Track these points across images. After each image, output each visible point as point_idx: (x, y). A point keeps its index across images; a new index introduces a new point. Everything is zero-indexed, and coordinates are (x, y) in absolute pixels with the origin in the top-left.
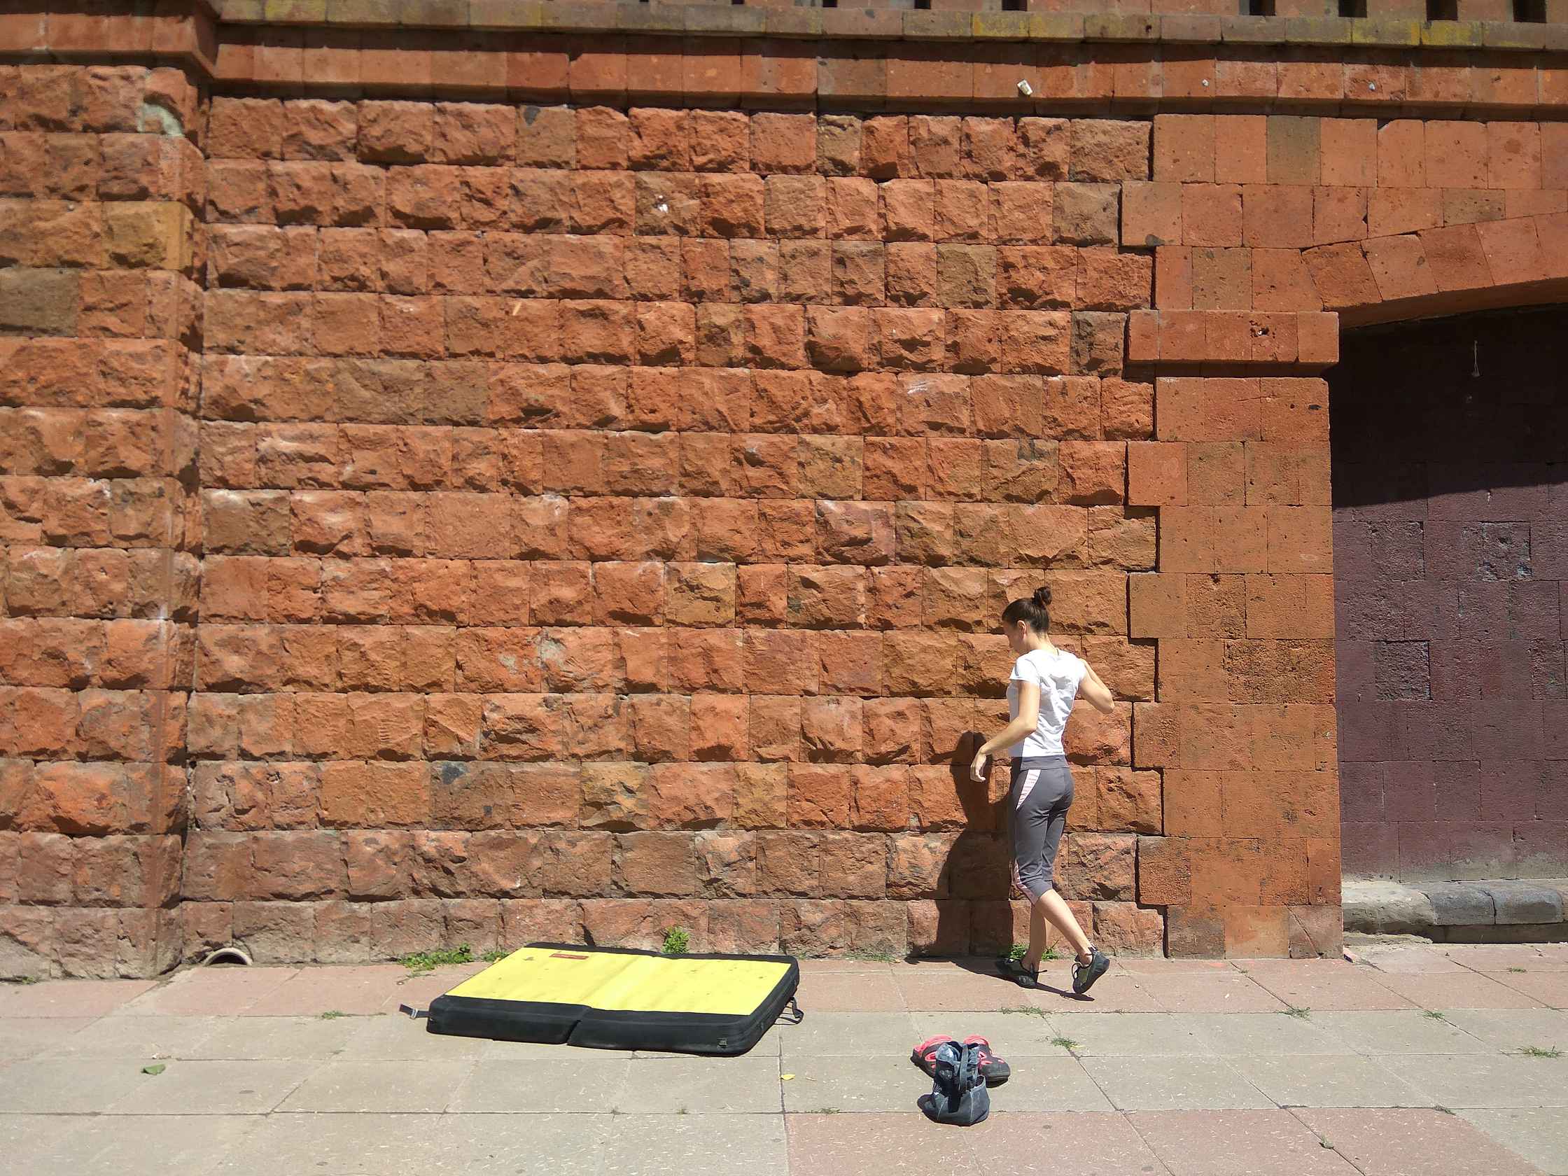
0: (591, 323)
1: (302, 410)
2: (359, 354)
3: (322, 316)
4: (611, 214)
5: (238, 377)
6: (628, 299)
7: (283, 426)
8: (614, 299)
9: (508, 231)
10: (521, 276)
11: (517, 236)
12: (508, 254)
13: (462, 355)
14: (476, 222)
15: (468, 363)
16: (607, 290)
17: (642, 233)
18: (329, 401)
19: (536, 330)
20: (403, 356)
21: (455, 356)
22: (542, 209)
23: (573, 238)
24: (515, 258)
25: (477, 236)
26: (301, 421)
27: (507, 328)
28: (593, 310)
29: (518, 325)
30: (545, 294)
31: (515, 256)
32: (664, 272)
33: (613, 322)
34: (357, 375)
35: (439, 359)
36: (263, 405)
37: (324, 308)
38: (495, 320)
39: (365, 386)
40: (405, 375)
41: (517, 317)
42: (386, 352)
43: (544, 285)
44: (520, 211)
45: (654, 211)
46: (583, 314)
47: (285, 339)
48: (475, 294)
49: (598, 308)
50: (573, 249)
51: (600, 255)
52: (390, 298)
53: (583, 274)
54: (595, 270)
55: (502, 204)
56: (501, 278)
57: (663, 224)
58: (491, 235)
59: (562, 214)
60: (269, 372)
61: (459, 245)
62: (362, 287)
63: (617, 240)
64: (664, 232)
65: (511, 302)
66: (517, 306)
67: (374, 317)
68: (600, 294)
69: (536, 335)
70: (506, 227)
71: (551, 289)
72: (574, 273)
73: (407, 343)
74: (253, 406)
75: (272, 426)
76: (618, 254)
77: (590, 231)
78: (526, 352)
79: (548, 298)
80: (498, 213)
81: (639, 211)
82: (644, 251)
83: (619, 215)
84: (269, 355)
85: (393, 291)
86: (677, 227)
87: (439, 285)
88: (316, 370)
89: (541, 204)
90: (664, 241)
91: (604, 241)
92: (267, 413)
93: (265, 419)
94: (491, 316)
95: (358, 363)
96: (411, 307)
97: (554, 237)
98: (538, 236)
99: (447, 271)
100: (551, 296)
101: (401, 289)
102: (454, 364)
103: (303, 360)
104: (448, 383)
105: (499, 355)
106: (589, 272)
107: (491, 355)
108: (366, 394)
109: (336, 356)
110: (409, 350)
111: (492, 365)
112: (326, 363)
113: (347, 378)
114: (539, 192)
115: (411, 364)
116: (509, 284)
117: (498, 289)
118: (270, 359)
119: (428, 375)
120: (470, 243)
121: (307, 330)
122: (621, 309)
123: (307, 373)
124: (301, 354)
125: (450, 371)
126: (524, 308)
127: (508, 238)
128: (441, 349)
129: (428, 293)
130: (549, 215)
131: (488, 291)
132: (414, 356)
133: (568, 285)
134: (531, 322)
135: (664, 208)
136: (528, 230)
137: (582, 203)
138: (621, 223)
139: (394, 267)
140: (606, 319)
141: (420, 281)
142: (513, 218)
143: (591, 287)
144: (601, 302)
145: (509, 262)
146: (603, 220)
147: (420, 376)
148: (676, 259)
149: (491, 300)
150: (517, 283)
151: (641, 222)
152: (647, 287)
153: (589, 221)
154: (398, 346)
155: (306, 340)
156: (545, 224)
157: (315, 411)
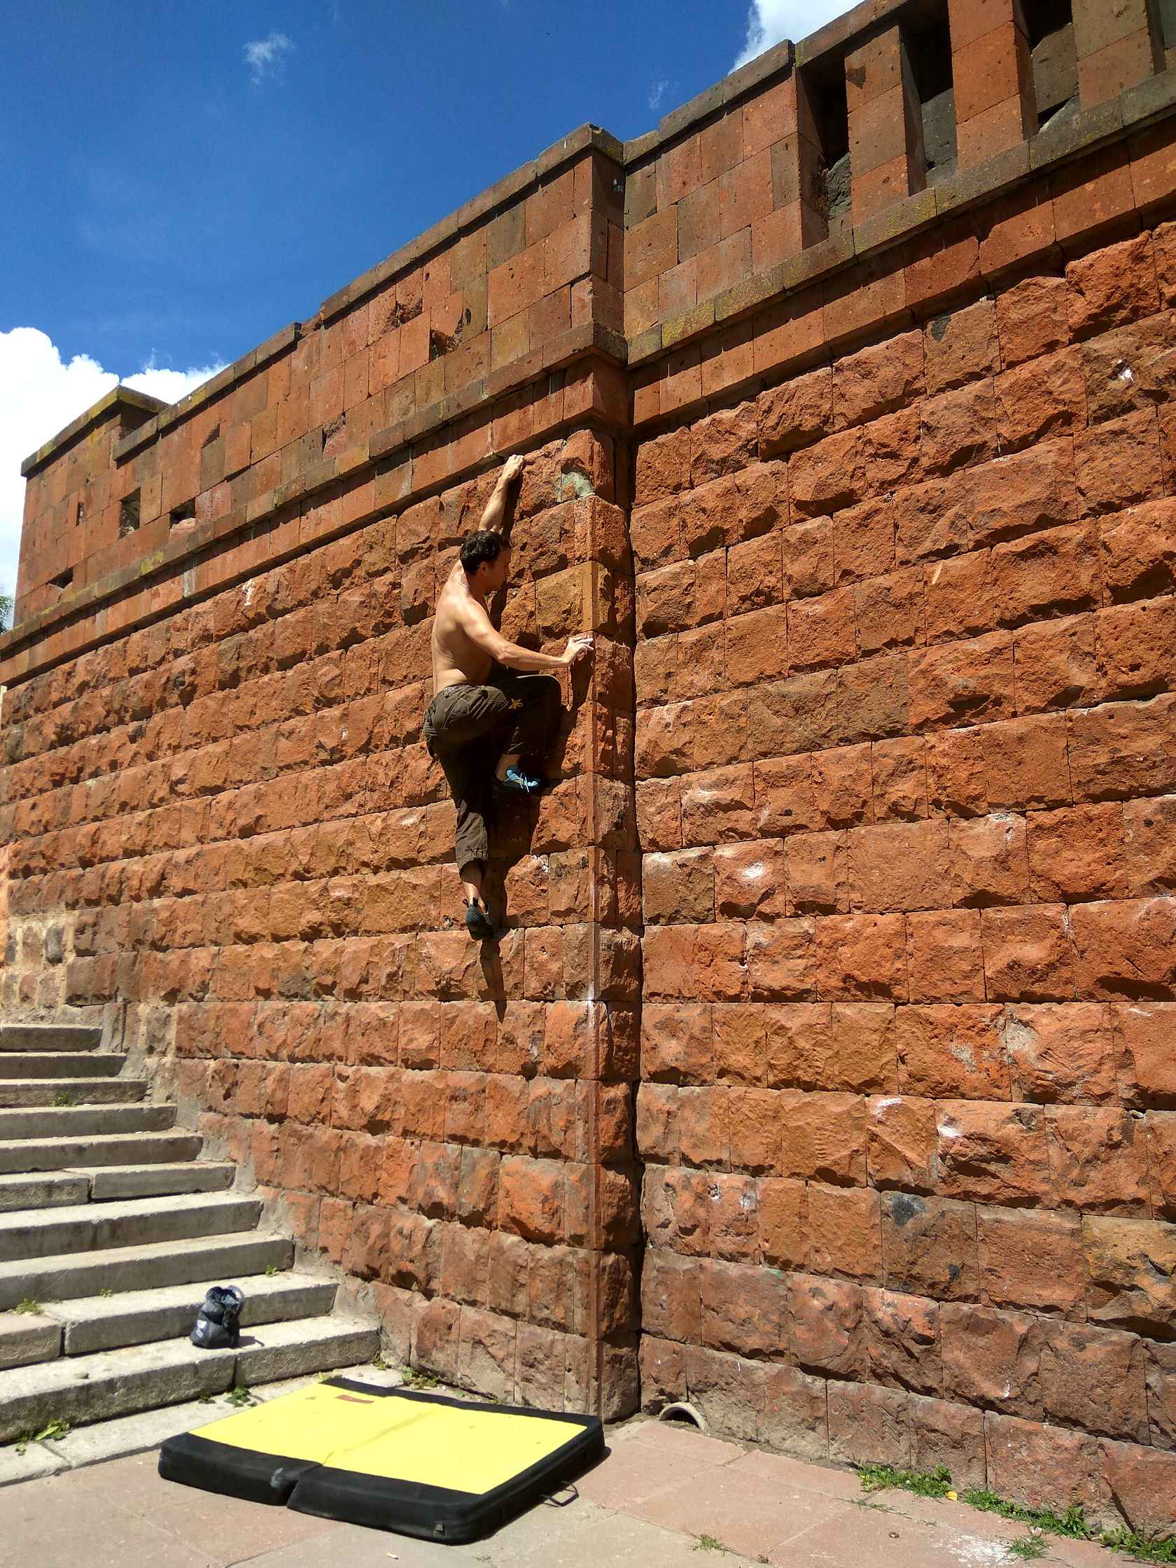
0: (1034, 565)
1: (720, 753)
2: (769, 677)
3: (733, 643)
4: (1050, 410)
5: (659, 729)
6: (1084, 517)
7: (703, 774)
8: (1065, 522)
9: (921, 481)
10: (940, 533)
11: (932, 483)
12: (922, 510)
13: (877, 651)
14: (882, 483)
15: (884, 659)
16: (1053, 513)
17: (1098, 420)
18: (743, 738)
19: (962, 596)
20: (813, 668)
21: (868, 654)
22: (956, 438)
23: (1005, 461)
24: (931, 512)
25: (885, 501)
26: (719, 765)
27: (927, 603)
28: (1034, 547)
29: (938, 595)
30: (971, 544)
31: (933, 509)
32: (1134, 463)
33: (1065, 555)
34: (768, 701)
35: (852, 661)
36: (684, 755)
37: (735, 633)
38: (911, 596)
39: (776, 713)
40: (815, 690)
41: (937, 585)
42: (796, 668)
43: (970, 535)
44: (932, 452)
45: (1112, 384)
46: (1023, 556)
47: (703, 679)
48: (886, 571)
49: (1042, 542)
50: (1003, 475)
51: (1039, 469)
52: (796, 604)
53: (1018, 502)
54: (1036, 491)
55: (910, 451)
56: (915, 541)
57: (1126, 398)
58: (902, 492)
59: (987, 435)
60: (688, 717)
61: (866, 518)
62: (769, 601)
63: (1063, 442)
64: (1130, 407)
65: (928, 567)
66: (937, 571)
67: (782, 630)
68: (1044, 522)
69: (962, 602)
70: (919, 477)
71: (978, 537)
72: (1005, 506)
73: (816, 651)
74: (674, 757)
75: (692, 777)
76: (1064, 461)
77: (1025, 443)
78: (952, 627)
79: (974, 549)
80: (906, 464)
81: (1091, 392)
82: (1102, 443)
83: (1061, 408)
84: (689, 699)
85: (799, 594)
86: (1148, 394)
87: (846, 573)
88: (728, 705)
89: (957, 432)
90: (1132, 418)
91: (1044, 452)
92: (688, 762)
93: (687, 770)
94: (904, 593)
95: (769, 688)
96: (817, 607)
97: (977, 469)
98: (958, 474)
99: (855, 553)
100: (979, 545)
101: (808, 590)
102: (868, 664)
103: (718, 697)
104: (862, 689)
105: (920, 640)
106: (1026, 498)
107: (909, 642)
108: (778, 722)
109: (748, 685)
110: (817, 659)
111: (912, 654)
112: (738, 694)
113: (758, 709)
114: (953, 418)
115: (822, 675)
116: (927, 546)
117: (913, 557)
118: (689, 703)
119: (840, 684)
120: (877, 511)
121: (720, 663)
122: (1074, 533)
123: (722, 711)
124: (716, 691)
125: (862, 674)
126: (945, 571)
127: (919, 489)
128: (852, 649)
129: (835, 587)
130: (968, 442)
131: (902, 563)
132: (823, 665)
133: (998, 523)
134: (955, 587)
135: (1128, 374)
136: (944, 470)
137: (1009, 412)
138: (1067, 418)
139: (798, 567)
140: (1055, 553)
141: (827, 574)
142: (925, 462)
143: (1030, 517)
144: (1045, 533)
145: (924, 518)
146: (1041, 422)
147: (832, 687)
148: (1153, 438)
149: (904, 573)
150: (935, 542)
151: (1094, 407)
152: (1111, 491)
153: (1022, 430)
154: (808, 658)
155: (720, 674)
156: (965, 456)
157: (730, 751)
